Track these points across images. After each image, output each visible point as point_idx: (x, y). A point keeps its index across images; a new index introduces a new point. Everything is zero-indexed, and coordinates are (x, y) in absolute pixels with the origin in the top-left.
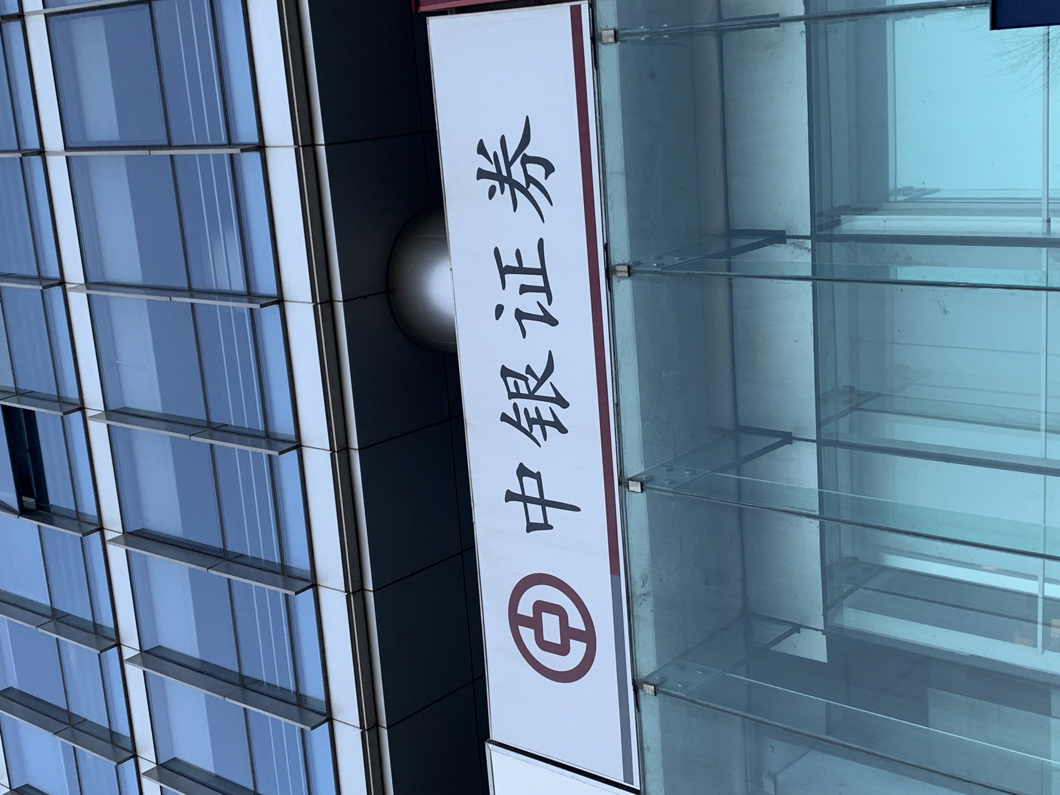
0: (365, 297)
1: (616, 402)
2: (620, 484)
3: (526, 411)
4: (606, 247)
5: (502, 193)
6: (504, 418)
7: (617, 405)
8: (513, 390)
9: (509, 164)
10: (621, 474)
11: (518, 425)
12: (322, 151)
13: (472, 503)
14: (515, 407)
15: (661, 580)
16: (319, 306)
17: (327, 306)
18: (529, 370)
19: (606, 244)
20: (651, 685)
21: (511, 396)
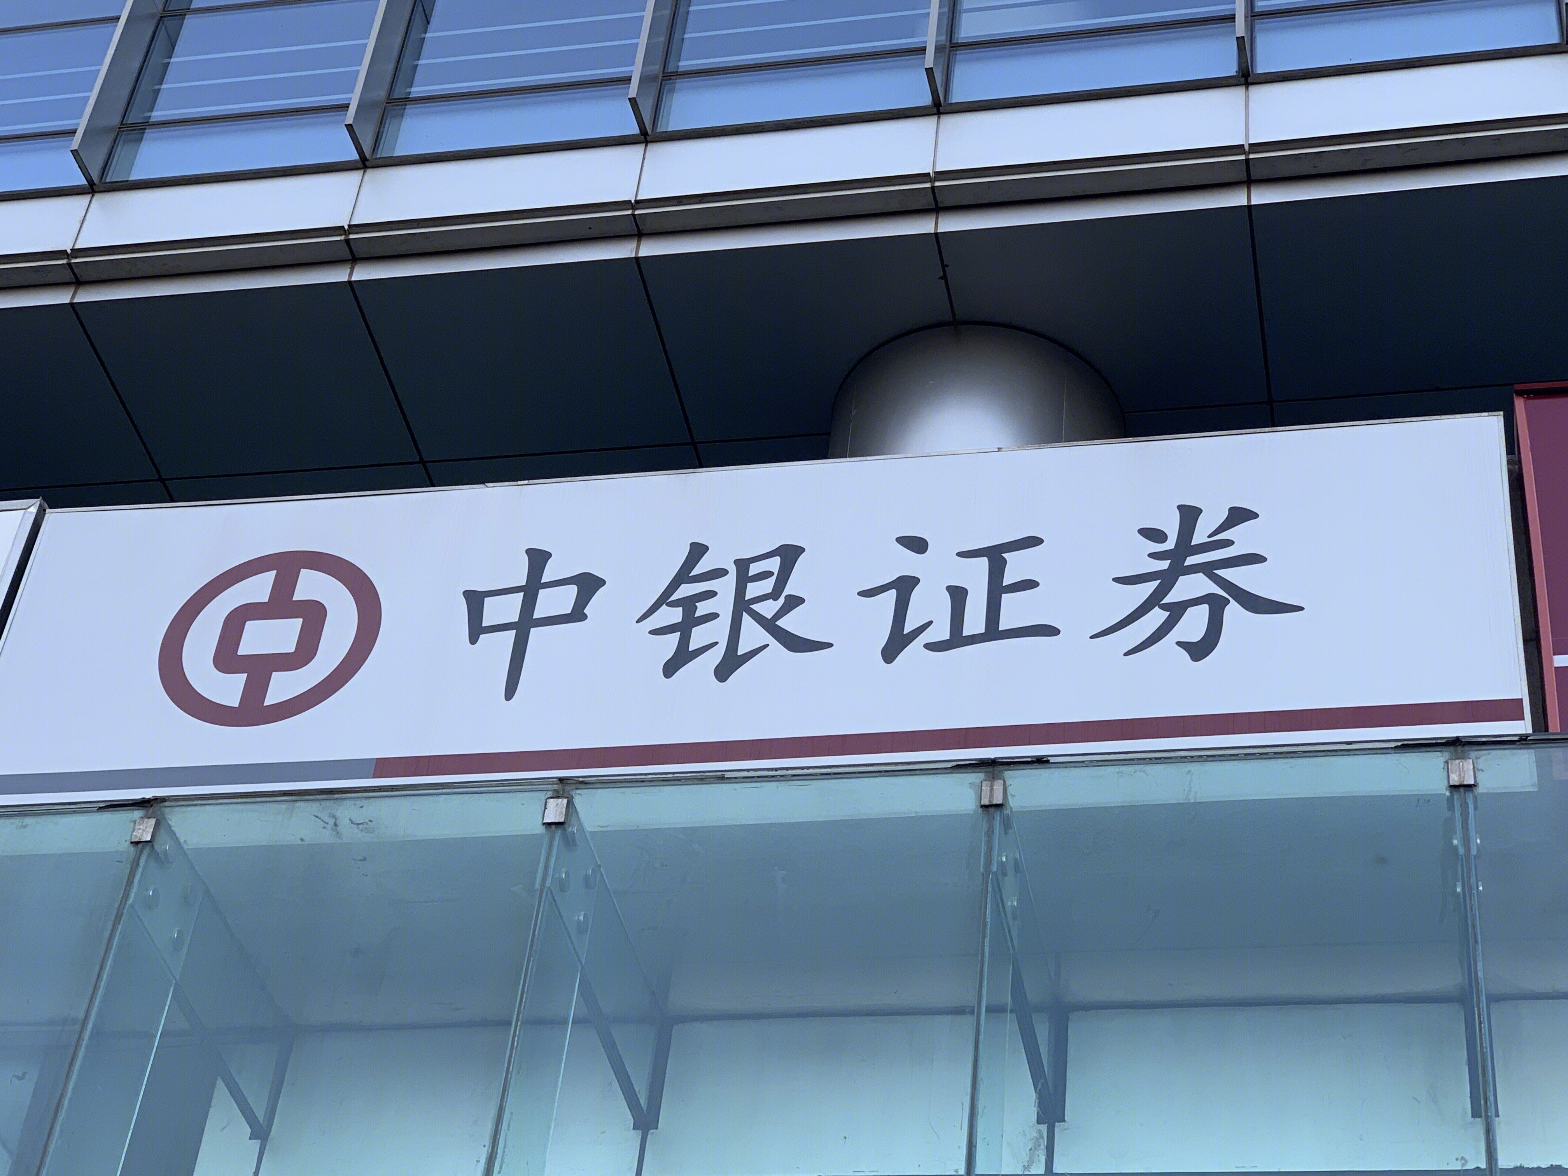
0: (944, 277)
1: (728, 775)
2: (561, 780)
3: (711, 594)
4: (1041, 761)
5: (1151, 555)
6: (698, 551)
7: (721, 778)
8: (755, 569)
9: (1208, 569)
10: (583, 783)
11: (683, 576)
12: (1236, 199)
13: (526, 482)
14: (720, 573)
15: (365, 859)
16: (928, 185)
17: (929, 202)
18: (794, 602)
19: (1048, 761)
20: (153, 836)
21: (742, 565)
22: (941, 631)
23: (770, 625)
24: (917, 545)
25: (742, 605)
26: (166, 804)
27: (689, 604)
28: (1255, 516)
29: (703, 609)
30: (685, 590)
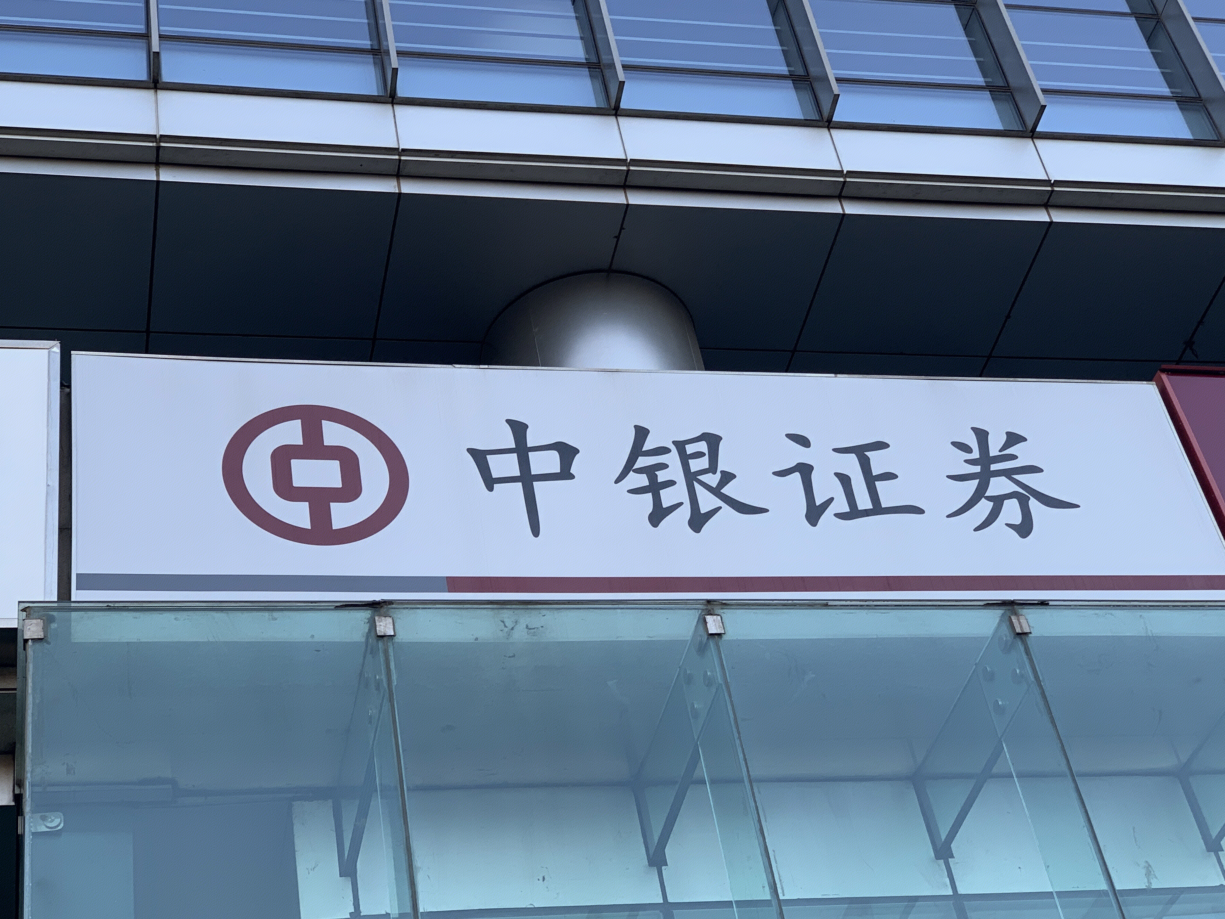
0: (618, 237)
2: (709, 602)
3: (664, 466)
4: (1043, 603)
5: (966, 461)
6: (641, 433)
7: (825, 605)
8: (690, 449)
9: (1008, 473)
10: (724, 604)
11: (637, 451)
12: (833, 208)
13: (486, 366)
14: (663, 451)
16: (625, 168)
17: (620, 180)
18: (727, 477)
19: (1048, 604)
20: (394, 631)
21: (680, 445)
22: (841, 505)
23: (716, 491)
24: (803, 441)
25: (691, 478)
26: (394, 606)
27: (650, 471)
28: (1025, 440)
29: (662, 476)
30: (642, 462)
